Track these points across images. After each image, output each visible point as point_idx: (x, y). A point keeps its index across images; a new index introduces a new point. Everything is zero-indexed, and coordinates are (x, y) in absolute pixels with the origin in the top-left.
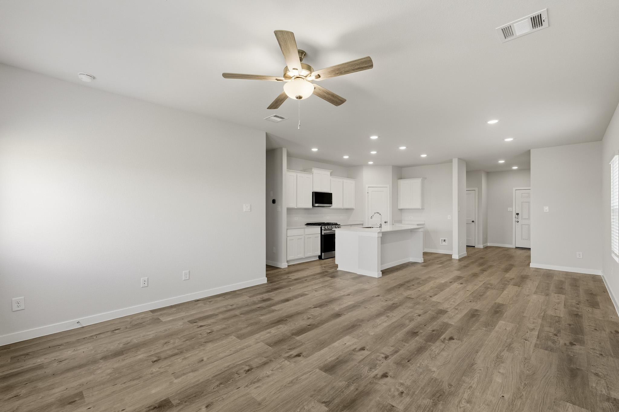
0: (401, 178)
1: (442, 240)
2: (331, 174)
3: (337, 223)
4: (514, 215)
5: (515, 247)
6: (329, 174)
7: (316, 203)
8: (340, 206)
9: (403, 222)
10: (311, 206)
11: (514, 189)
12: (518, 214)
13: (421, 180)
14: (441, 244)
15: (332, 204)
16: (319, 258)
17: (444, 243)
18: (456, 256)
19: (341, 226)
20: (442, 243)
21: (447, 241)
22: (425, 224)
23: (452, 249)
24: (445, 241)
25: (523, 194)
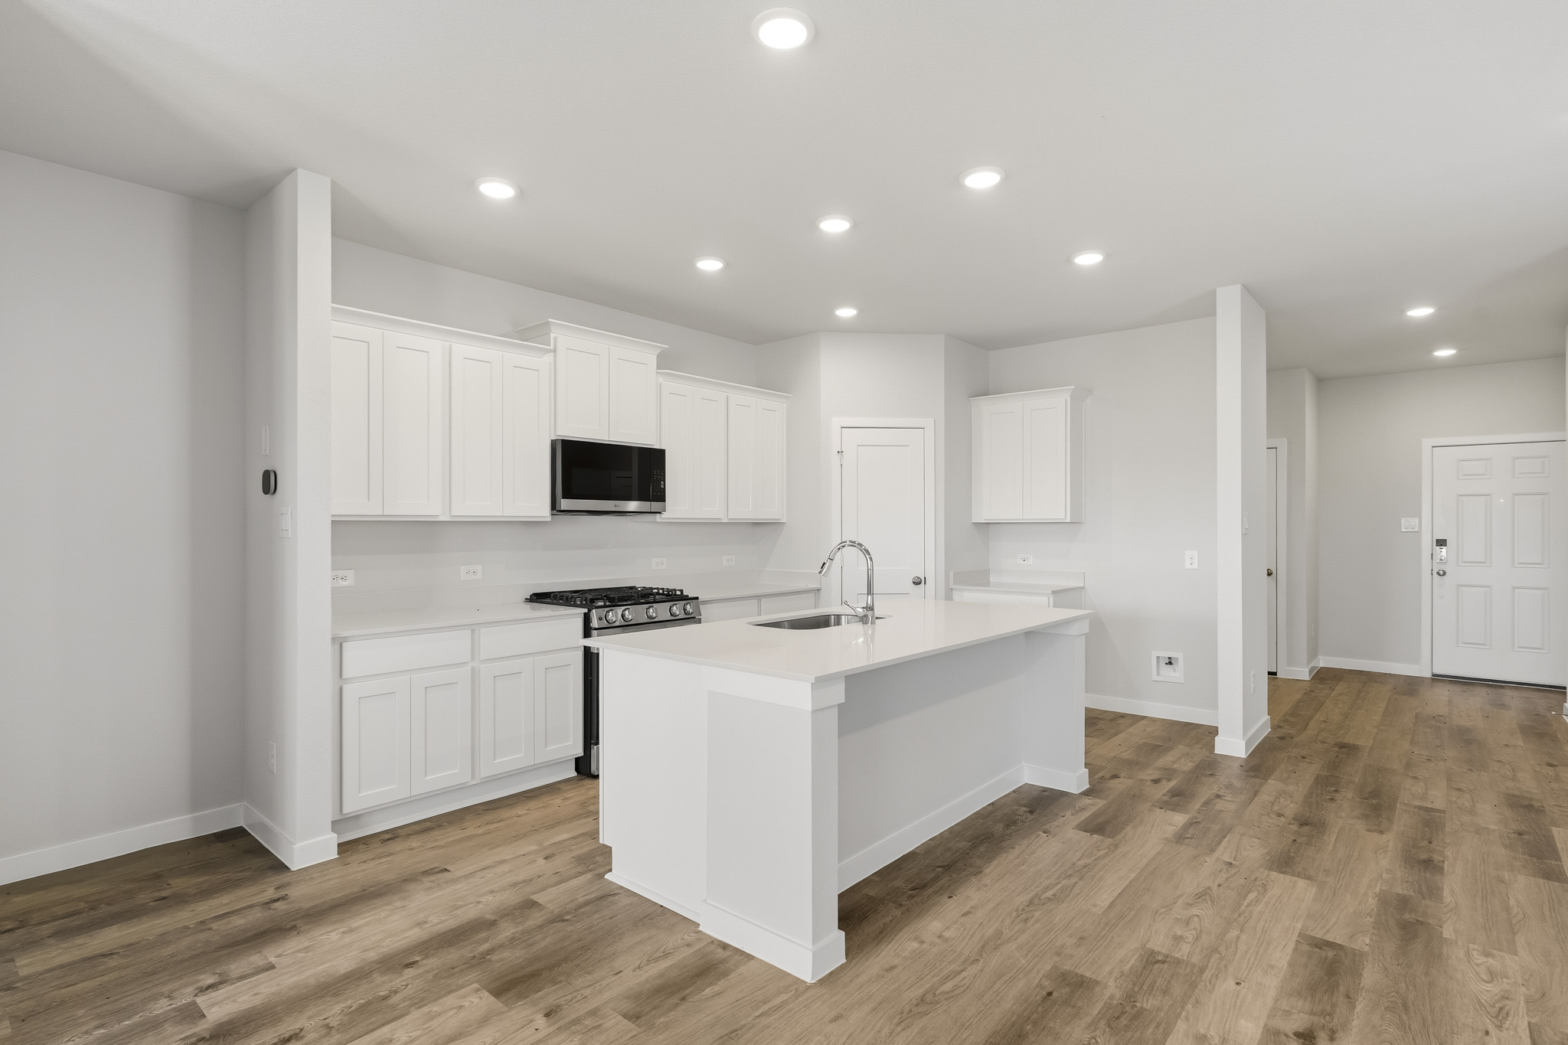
0: (985, 393)
1: (1158, 657)
2: (665, 362)
3: (681, 591)
4: (1427, 543)
5: (1429, 675)
6: (652, 360)
7: (567, 495)
8: (713, 511)
9: (993, 579)
10: (543, 510)
11: (1427, 443)
12: (1441, 543)
13: (1069, 398)
14: (1155, 677)
15: (665, 501)
16: (577, 770)
17: (1168, 673)
18: (1233, 744)
19: (705, 602)
20: (1158, 674)
21: (1180, 665)
22: (1083, 588)
23: (1213, 703)
24: (1170, 663)
25: (1463, 463)
